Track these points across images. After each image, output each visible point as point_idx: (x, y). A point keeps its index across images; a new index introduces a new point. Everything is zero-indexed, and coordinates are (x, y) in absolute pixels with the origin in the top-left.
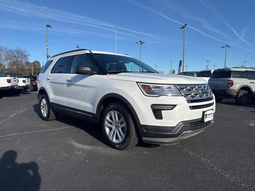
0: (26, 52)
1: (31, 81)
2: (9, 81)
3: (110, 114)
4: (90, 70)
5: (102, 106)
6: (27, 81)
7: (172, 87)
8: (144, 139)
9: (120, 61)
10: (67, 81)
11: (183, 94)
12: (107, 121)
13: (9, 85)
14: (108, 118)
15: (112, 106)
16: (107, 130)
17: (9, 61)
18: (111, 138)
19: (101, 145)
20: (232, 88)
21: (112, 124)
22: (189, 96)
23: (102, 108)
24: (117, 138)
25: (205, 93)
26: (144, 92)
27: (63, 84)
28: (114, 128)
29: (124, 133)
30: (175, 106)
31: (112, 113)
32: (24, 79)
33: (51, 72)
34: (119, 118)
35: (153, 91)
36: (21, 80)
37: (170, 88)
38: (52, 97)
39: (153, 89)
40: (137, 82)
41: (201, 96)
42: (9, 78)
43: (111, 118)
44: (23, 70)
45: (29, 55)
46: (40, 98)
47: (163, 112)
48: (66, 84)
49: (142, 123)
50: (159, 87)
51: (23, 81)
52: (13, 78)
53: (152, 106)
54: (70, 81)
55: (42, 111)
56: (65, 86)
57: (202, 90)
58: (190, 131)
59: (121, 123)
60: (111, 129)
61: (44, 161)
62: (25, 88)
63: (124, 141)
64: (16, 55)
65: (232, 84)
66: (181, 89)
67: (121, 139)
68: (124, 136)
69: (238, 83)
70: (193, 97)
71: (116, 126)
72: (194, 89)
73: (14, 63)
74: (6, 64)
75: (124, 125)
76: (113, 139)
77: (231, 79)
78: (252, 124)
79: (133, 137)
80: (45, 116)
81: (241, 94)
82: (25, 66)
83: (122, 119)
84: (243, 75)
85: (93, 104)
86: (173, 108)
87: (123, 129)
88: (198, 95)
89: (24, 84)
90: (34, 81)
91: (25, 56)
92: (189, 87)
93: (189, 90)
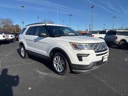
0: (12, 20)
1: (15, 36)
2: (4, 37)
3: (56, 57)
4: (46, 35)
5: (52, 53)
6: (13, 36)
7: (87, 45)
8: (73, 70)
9: (61, 29)
10: (34, 39)
11: (93, 48)
12: (55, 61)
13: (4, 38)
14: (55, 59)
15: (57, 54)
16: (55, 65)
17: (3, 25)
18: (57, 69)
19: (52, 73)
20: (117, 40)
21: (57, 62)
22: (96, 49)
23: (52, 54)
24: (60, 69)
25: (104, 47)
26: (73, 47)
27: (32, 41)
28: (58, 64)
29: (63, 67)
30: (89, 54)
31: (57, 57)
32: (11, 35)
33: (26, 34)
34: (61, 60)
35: (78, 47)
36: (10, 36)
37: (86, 45)
38: (27, 47)
39: (78, 46)
40: (70, 42)
41: (102, 49)
42: (4, 35)
43: (57, 59)
44: (10, 29)
45: (13, 22)
46: (20, 47)
47: (83, 57)
48: (33, 41)
49: (72, 63)
50: (81, 45)
51: (11, 36)
52: (6, 35)
53: (77, 55)
54: (35, 39)
55: (22, 53)
56: (33, 42)
57: (102, 46)
58: (96, 67)
59: (62, 62)
60: (57, 65)
61: (24, 82)
62: (12, 40)
63: (63, 71)
64: (7, 22)
65: (117, 38)
66: (92, 46)
67: (62, 70)
68: (63, 69)
69: (120, 38)
70: (98, 50)
71: (59, 64)
72: (98, 45)
73: (6, 26)
74: (2, 27)
75: (63, 63)
76: (58, 70)
77: (117, 35)
78: (126, 60)
79: (68, 69)
80: (23, 56)
81: (121, 43)
82: (11, 27)
83: (62, 60)
84: (123, 34)
85: (47, 52)
86: (88, 56)
87: (63, 65)
88: (100, 49)
89: (12, 38)
90: (16, 36)
91: (11, 22)
92: (96, 45)
93: (96, 46)
